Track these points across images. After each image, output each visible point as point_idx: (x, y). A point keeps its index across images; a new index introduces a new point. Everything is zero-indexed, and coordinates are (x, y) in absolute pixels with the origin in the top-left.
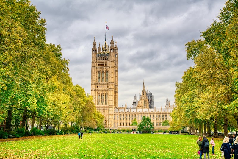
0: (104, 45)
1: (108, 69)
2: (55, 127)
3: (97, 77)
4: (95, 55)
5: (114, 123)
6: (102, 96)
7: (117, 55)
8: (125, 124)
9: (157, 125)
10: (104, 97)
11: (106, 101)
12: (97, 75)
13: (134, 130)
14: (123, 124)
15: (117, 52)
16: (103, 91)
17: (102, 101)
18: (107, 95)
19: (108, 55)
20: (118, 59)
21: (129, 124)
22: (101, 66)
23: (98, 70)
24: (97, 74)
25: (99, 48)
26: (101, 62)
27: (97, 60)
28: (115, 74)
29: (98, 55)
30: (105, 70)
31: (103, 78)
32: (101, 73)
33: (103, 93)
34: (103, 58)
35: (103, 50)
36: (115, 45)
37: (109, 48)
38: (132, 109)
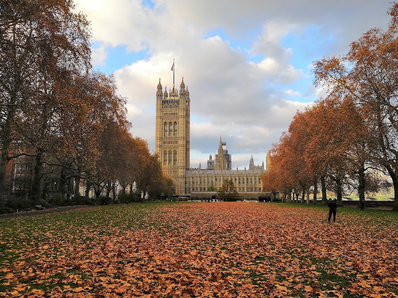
0: (172, 89)
1: (178, 120)
2: (108, 194)
3: (163, 130)
4: (160, 102)
5: (186, 188)
6: (170, 154)
7: (188, 101)
8: (199, 189)
9: (240, 190)
10: (172, 155)
11: (175, 160)
12: (163, 128)
13: (214, 197)
14: (197, 189)
15: (189, 98)
16: (171, 148)
17: (170, 160)
18: (176, 153)
19: (178, 102)
20: (189, 107)
21: (205, 189)
22: (168, 116)
23: (164, 121)
24: (163, 125)
25: (166, 93)
26: (168, 111)
27: (163, 109)
28: (186, 127)
29: (164, 102)
30: (173, 121)
31: (170, 131)
32: (168, 125)
33: (170, 150)
34: (171, 105)
35: (170, 96)
36: (186, 89)
37: (179, 93)
38: (208, 171)
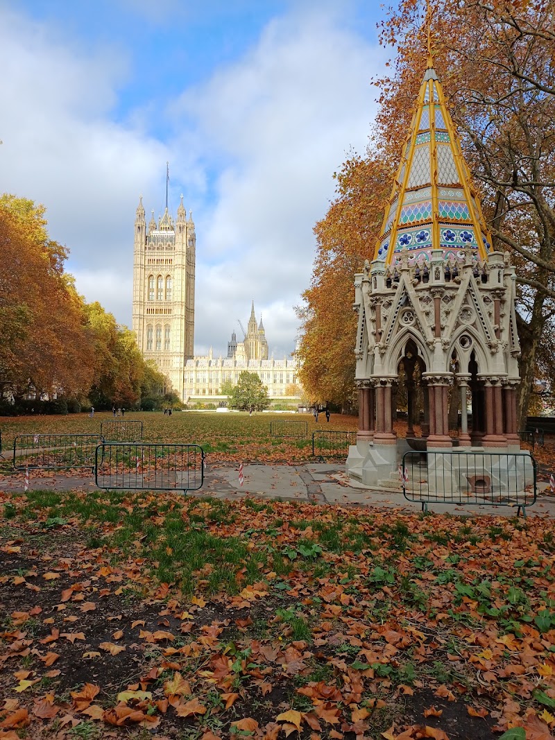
0: (163, 216)
1: (172, 273)
3: (147, 289)
4: (141, 239)
5: (184, 390)
6: (158, 330)
7: (192, 240)
8: (207, 392)
9: (274, 393)
10: (163, 333)
11: (167, 342)
12: (147, 285)
13: (222, 405)
14: (204, 391)
15: (194, 234)
16: (160, 320)
17: (158, 341)
18: (169, 330)
19: (173, 239)
22: (156, 264)
23: (148, 272)
24: (147, 281)
26: (156, 255)
27: (147, 251)
28: (188, 284)
29: (148, 240)
30: (164, 273)
31: (159, 290)
32: (155, 281)
33: (159, 324)
34: (161, 245)
35: (161, 229)
37: (175, 224)
